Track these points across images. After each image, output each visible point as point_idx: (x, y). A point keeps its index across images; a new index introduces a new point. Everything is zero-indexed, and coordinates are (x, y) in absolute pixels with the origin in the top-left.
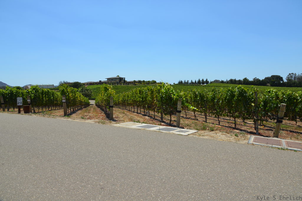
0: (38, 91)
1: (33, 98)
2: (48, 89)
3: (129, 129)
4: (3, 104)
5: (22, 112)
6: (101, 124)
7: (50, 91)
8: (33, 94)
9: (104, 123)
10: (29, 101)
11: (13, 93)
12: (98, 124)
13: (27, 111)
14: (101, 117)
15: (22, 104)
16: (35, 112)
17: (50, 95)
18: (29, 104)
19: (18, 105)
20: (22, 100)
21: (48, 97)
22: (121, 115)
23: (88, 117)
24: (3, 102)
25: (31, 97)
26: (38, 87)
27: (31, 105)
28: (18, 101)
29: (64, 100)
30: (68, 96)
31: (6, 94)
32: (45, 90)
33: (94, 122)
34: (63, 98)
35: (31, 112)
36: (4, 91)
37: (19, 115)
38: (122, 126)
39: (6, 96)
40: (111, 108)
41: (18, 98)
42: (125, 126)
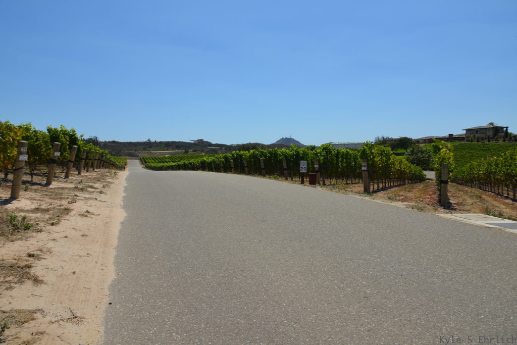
0: (330, 152)
1: (322, 162)
2: (347, 150)
3: (466, 224)
4: (286, 169)
5: (307, 183)
6: (416, 210)
7: (350, 152)
8: (322, 156)
9: (422, 210)
10: (316, 166)
11: (299, 155)
12: (411, 209)
13: (313, 182)
14: (427, 200)
15: (306, 171)
16: (324, 184)
17: (350, 159)
18: (317, 172)
19: (301, 171)
20: (306, 165)
21: (346, 162)
22: (470, 201)
23: (402, 198)
24: (286, 168)
25: (319, 160)
26: (331, 146)
27: (318, 174)
28: (301, 166)
29: (365, 166)
30: (373, 161)
31: (290, 155)
32: (343, 150)
33: (404, 207)
34: (363, 164)
35: (319, 184)
36: (288, 151)
37: (302, 186)
38: (456, 218)
39: (290, 159)
40: (443, 185)
41: (302, 162)
42: (462, 219)
